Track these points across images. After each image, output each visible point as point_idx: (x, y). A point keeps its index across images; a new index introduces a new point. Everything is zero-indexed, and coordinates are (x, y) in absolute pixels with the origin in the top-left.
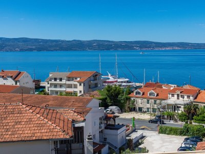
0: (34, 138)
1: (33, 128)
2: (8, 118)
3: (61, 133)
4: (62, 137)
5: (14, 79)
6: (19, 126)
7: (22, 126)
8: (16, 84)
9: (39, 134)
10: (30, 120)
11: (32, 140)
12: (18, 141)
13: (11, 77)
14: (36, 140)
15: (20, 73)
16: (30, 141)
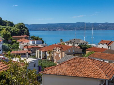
0: (90, 77)
1: (91, 72)
2: (80, 65)
3: (104, 76)
4: (105, 78)
5: (108, 45)
6: (84, 69)
7: (85, 70)
8: (109, 48)
9: (93, 75)
10: (90, 67)
11: (89, 78)
12: (82, 77)
13: (106, 44)
14: (90, 78)
15: (111, 42)
16: (87, 78)
